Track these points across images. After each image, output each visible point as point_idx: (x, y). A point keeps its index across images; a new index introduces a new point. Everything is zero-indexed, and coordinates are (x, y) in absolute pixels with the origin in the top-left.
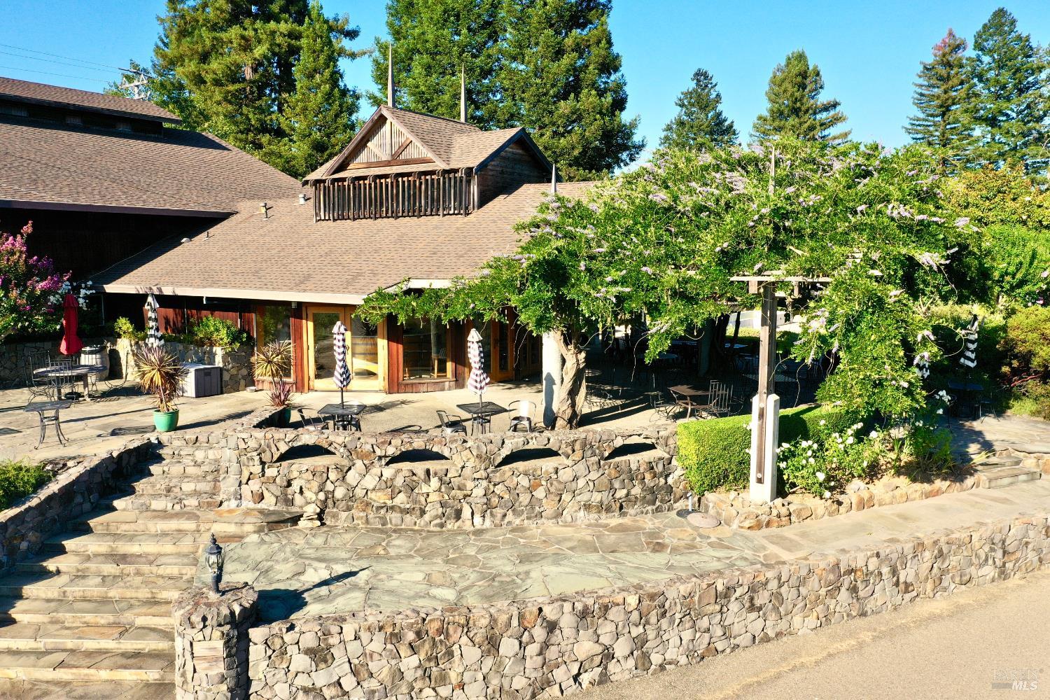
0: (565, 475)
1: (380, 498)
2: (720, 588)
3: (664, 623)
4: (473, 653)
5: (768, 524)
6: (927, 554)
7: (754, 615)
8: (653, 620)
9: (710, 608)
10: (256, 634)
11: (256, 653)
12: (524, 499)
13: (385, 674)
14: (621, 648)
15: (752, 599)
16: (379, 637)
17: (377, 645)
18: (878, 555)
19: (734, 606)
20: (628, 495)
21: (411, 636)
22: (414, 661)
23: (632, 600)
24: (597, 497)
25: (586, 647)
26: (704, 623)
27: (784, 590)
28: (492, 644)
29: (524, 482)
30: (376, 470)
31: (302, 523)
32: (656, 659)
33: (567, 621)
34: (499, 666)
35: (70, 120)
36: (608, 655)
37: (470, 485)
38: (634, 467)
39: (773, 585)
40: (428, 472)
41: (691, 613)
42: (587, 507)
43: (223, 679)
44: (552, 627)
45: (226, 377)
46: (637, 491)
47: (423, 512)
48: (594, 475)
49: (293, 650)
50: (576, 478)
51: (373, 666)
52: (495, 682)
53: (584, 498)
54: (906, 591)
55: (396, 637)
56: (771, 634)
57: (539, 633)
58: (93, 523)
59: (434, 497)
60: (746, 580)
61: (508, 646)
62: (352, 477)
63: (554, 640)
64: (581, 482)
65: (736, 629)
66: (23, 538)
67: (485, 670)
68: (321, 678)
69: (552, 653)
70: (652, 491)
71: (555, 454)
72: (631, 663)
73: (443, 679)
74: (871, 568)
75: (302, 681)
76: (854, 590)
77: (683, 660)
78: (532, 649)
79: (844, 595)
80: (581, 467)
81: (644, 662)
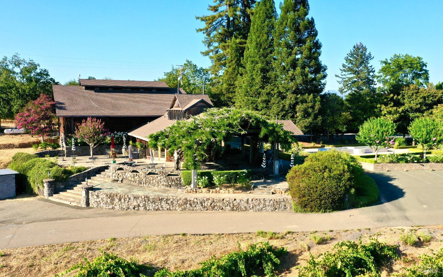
0: (159, 178)
1: (130, 178)
2: (160, 198)
3: (149, 202)
4: (117, 200)
5: (190, 192)
6: (210, 201)
7: (167, 205)
8: (147, 201)
9: (158, 202)
10: (90, 192)
11: (90, 194)
12: (152, 182)
13: (105, 201)
14: (141, 205)
15: (167, 202)
16: (105, 195)
17: (104, 196)
19: (163, 202)
20: (172, 184)
21: (109, 196)
22: (109, 200)
23: (143, 197)
24: (165, 183)
25: (135, 203)
26: (157, 204)
28: (120, 200)
29: (152, 178)
30: (129, 173)
31: (119, 182)
32: (148, 208)
33: (132, 198)
34: (121, 203)
36: (139, 206)
37: (143, 178)
38: (173, 178)
40: (136, 174)
41: (154, 202)
42: (163, 185)
43: (85, 197)
44: (130, 199)
45: (139, 155)
46: (173, 183)
47: (136, 182)
48: (164, 179)
49: (94, 195)
50: (161, 179)
51: (104, 200)
52: (121, 206)
53: (162, 183)
55: (107, 195)
56: (171, 209)
57: (128, 199)
60: (166, 198)
61: (123, 200)
63: (130, 201)
64: (162, 180)
65: (163, 207)
67: (119, 203)
68: (98, 200)
69: (130, 203)
70: (177, 184)
71: (157, 174)
72: (143, 208)
73: (113, 204)
74: (195, 201)
75: (95, 200)
76: (191, 205)
77: (153, 210)
78: (126, 202)
79: (188, 205)
80: (162, 177)
81: (145, 208)
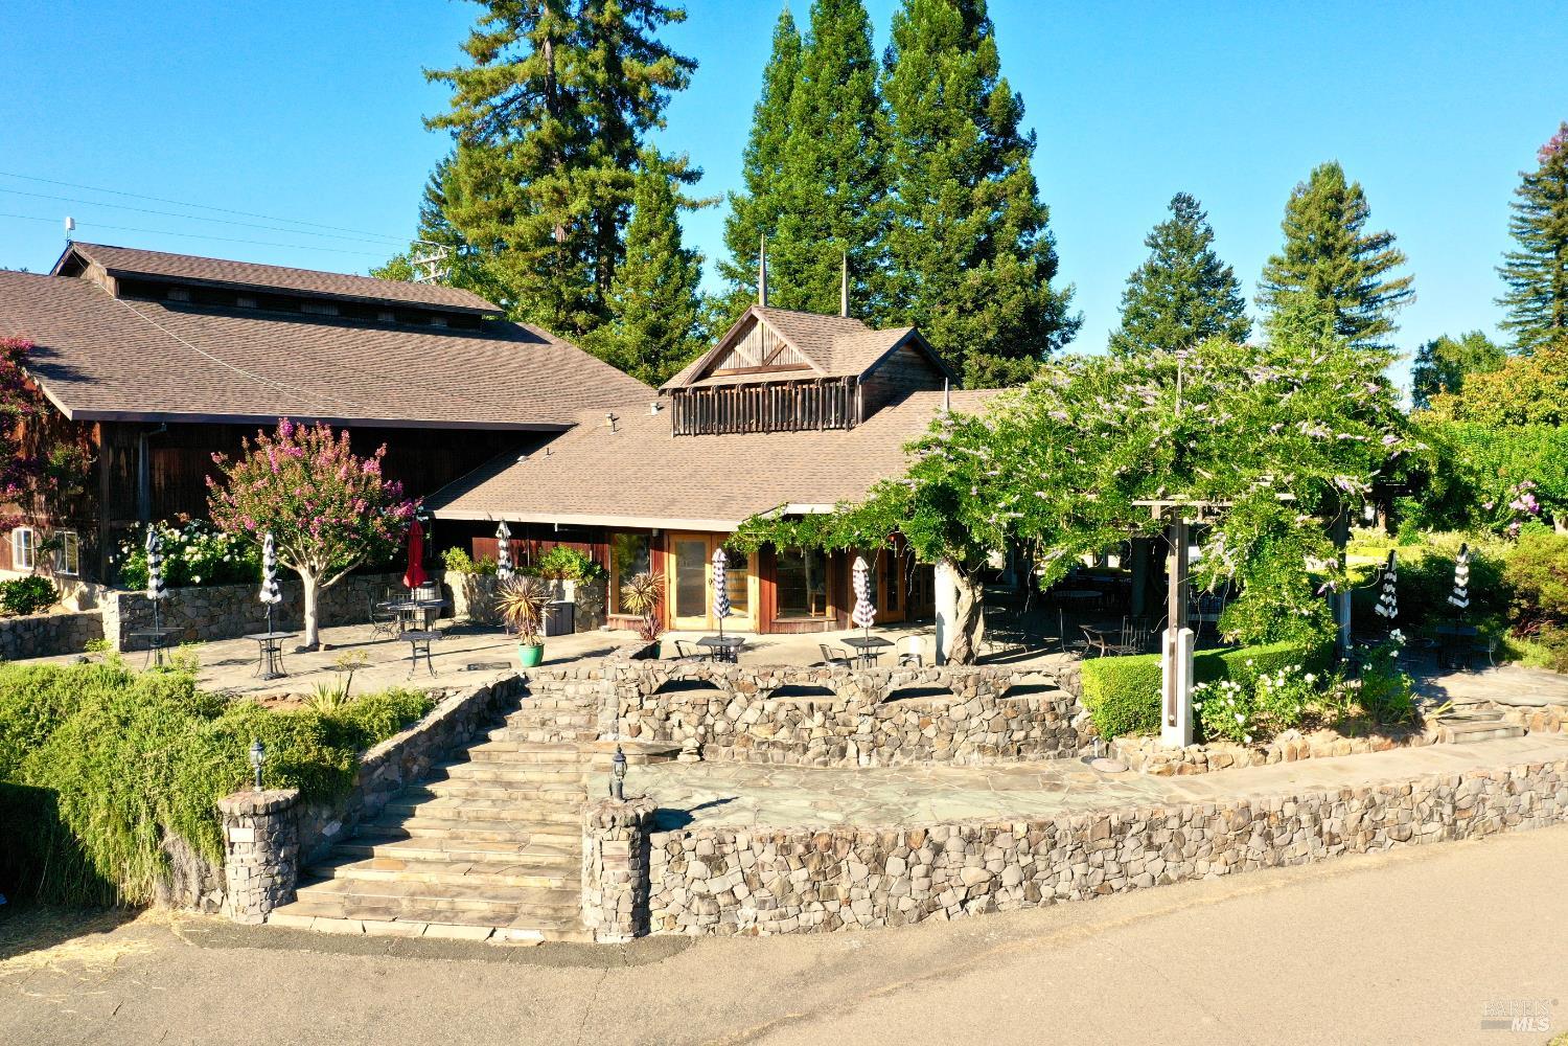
0: (958, 713)
1: (761, 733)
2: (1114, 822)
3: (1055, 854)
4: (860, 870)
5: (1181, 771)
6: (1356, 804)
7: (1152, 854)
8: (1043, 850)
9: (1104, 843)
10: (657, 839)
11: (657, 857)
12: (913, 737)
13: (775, 885)
14: (1010, 877)
15: (1150, 837)
16: (771, 849)
17: (768, 855)
18: (1295, 800)
19: (1130, 843)
20: (1026, 737)
21: (800, 849)
22: (803, 874)
23: (1020, 828)
24: (992, 738)
25: (972, 873)
26: (1098, 858)
27: (1186, 830)
28: (878, 862)
29: (913, 719)
30: (757, 704)
31: (681, 757)
32: (1046, 891)
33: (954, 844)
34: (885, 886)
35: (382, 318)
36: (995, 883)
37: (855, 720)
38: (1033, 707)
39: (1174, 823)
40: (811, 705)
41: (1082, 846)
42: (982, 749)
43: (628, 878)
44: (938, 849)
45: (578, 614)
46: (1036, 733)
47: (806, 749)
48: (988, 714)
49: (689, 856)
50: (969, 716)
51: (764, 876)
52: (881, 901)
53: (978, 738)
54: (1332, 843)
55: (786, 849)
57: (926, 855)
58: (472, 751)
59: (818, 733)
60: (1144, 816)
61: (894, 865)
62: (733, 710)
63: (940, 863)
64: (975, 722)
65: (1133, 867)
66: (415, 760)
67: (872, 888)
68: (716, 886)
69: (939, 876)
70: (1054, 734)
71: (947, 691)
72: (1020, 893)
73: (831, 894)
74: (1287, 814)
75: (698, 887)
76: (1267, 836)
77: (1075, 895)
78: (919, 870)
79: (1256, 841)
80: (974, 705)
81: (1033, 895)
